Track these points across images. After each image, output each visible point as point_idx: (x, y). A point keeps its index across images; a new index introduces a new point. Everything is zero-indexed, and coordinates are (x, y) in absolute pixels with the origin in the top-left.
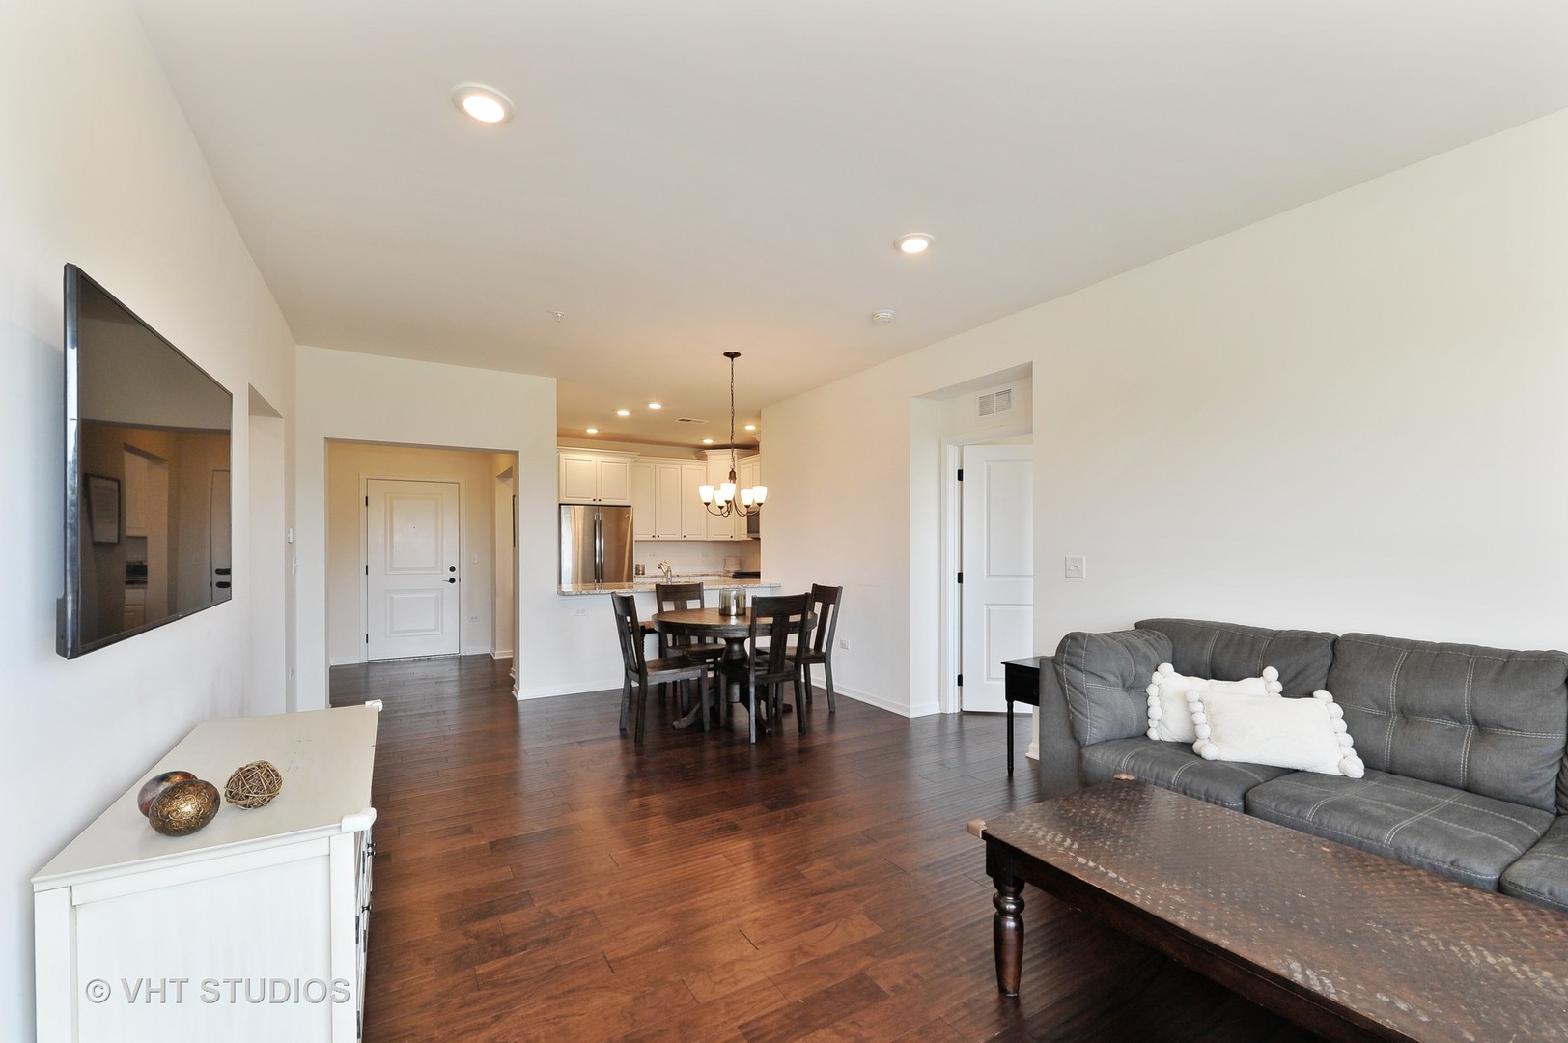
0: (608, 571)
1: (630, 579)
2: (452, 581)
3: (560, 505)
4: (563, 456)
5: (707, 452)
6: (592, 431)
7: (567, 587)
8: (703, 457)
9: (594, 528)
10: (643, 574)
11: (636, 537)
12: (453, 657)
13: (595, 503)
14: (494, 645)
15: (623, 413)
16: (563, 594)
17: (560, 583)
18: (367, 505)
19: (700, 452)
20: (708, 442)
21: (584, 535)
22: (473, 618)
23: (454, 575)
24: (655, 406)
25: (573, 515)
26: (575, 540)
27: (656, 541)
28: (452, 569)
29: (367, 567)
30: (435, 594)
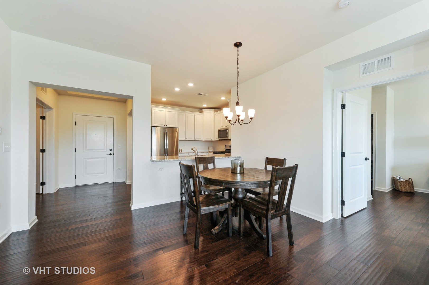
0: (169, 151)
1: (177, 154)
2: (111, 154)
3: (152, 127)
4: (153, 108)
5: (203, 110)
6: (164, 99)
7: (154, 158)
8: (202, 112)
9: (164, 135)
10: (181, 152)
11: (179, 139)
12: (111, 183)
13: (165, 126)
14: (126, 179)
15: (177, 89)
16: (153, 161)
17: (152, 156)
18: (76, 125)
19: (201, 110)
20: (205, 106)
21: (160, 138)
22: (118, 168)
23: (111, 152)
24: (191, 85)
25: (156, 131)
26: (157, 140)
27: (186, 140)
28: (111, 150)
29: (76, 149)
30: (104, 160)
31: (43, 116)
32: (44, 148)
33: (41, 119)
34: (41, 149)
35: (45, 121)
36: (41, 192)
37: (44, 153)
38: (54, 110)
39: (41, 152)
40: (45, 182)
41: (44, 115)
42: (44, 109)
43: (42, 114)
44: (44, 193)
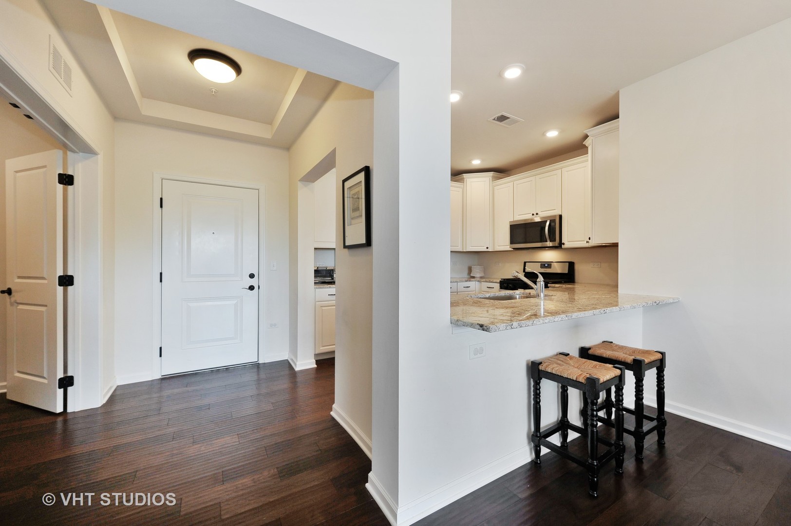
2: (251, 288)
12: (251, 366)
18: (161, 206)
20: (476, 163)
22: (272, 325)
23: (253, 282)
28: (252, 276)
29: (161, 274)
30: (234, 302)
31: (65, 174)
32: (69, 273)
33: (60, 182)
34: (60, 277)
35: (74, 188)
36: (59, 409)
37: (70, 288)
38: (100, 158)
39: (60, 285)
40: (72, 378)
41: (70, 173)
42: (69, 153)
43: (63, 170)
44: (69, 410)
